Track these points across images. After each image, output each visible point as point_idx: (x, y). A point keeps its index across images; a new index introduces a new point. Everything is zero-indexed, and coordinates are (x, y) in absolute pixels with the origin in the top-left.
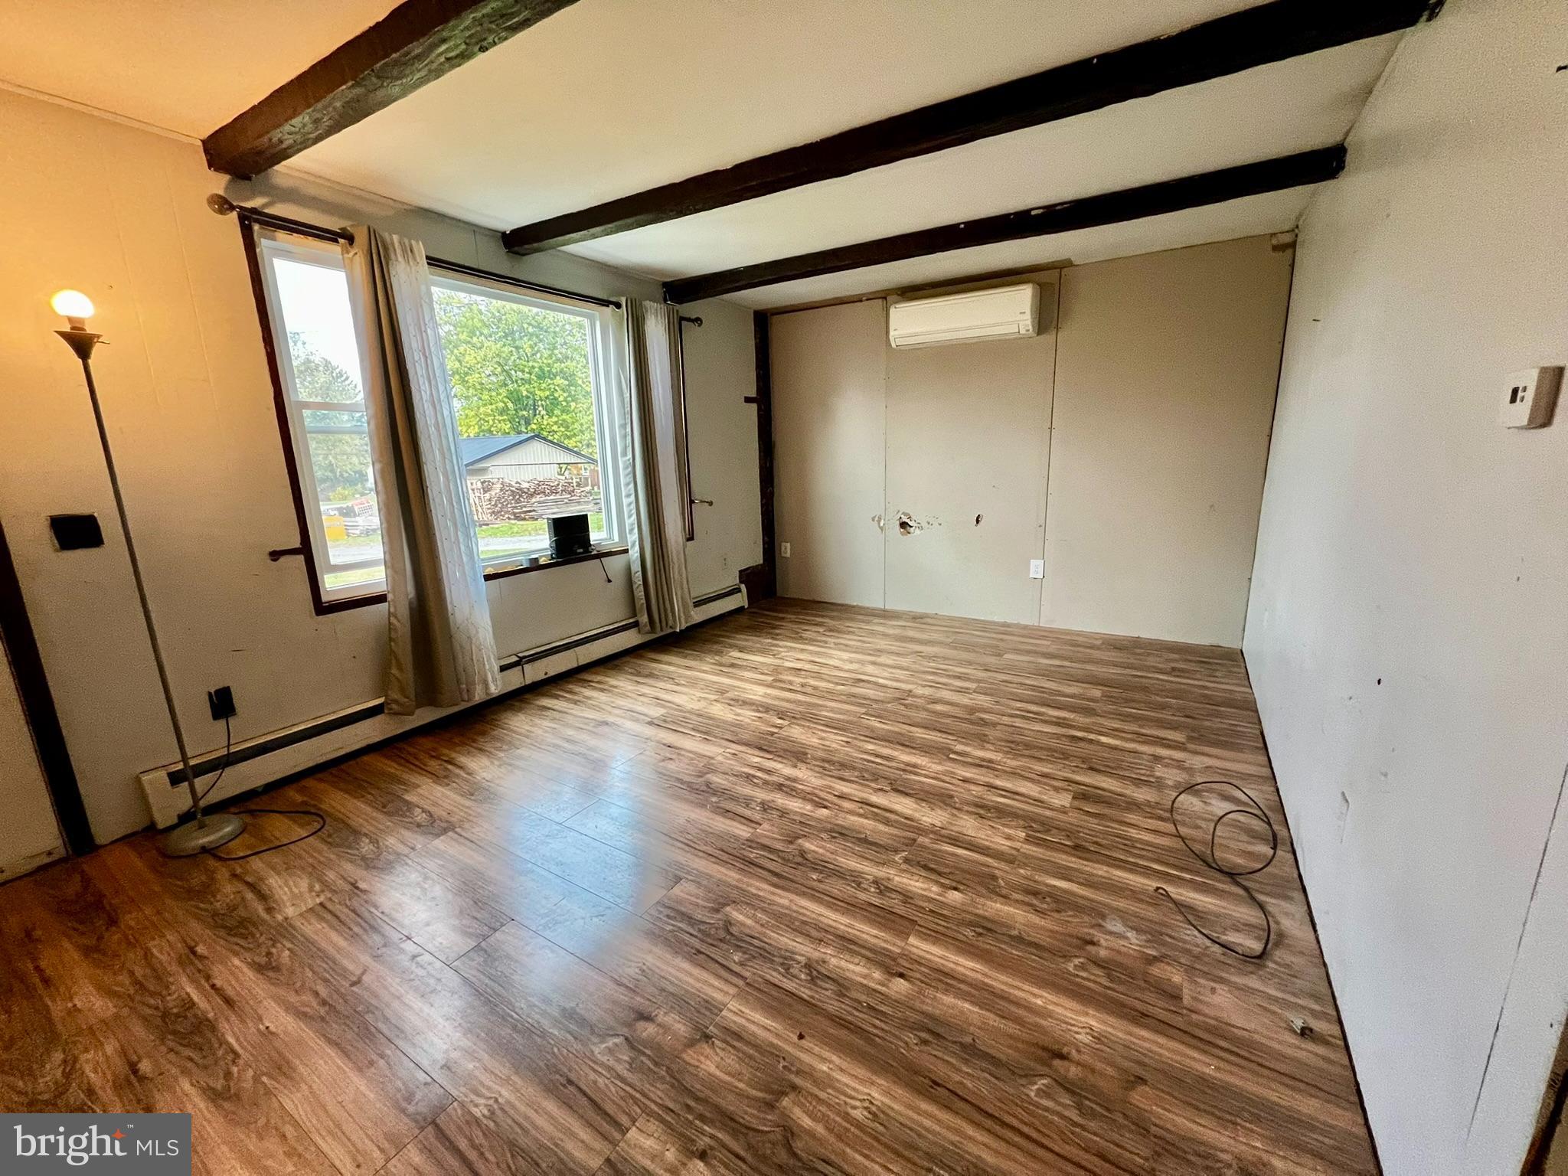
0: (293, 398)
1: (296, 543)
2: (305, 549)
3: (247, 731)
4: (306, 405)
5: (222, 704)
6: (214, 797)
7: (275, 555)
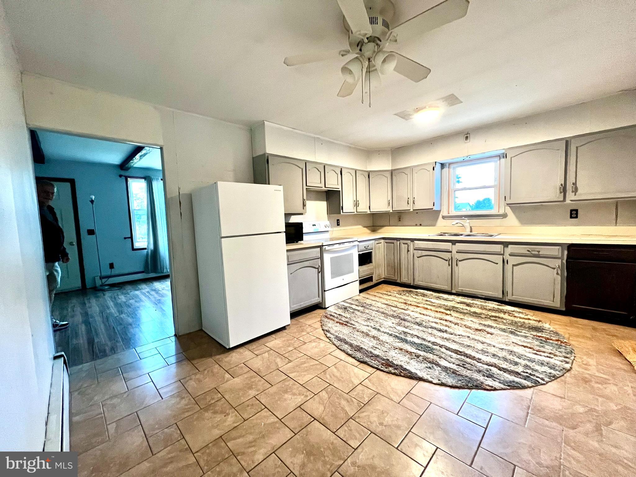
0: (133, 208)
1: (129, 236)
2: (131, 237)
3: (115, 271)
4: (135, 210)
5: (112, 266)
6: (107, 283)
7: (125, 238)
